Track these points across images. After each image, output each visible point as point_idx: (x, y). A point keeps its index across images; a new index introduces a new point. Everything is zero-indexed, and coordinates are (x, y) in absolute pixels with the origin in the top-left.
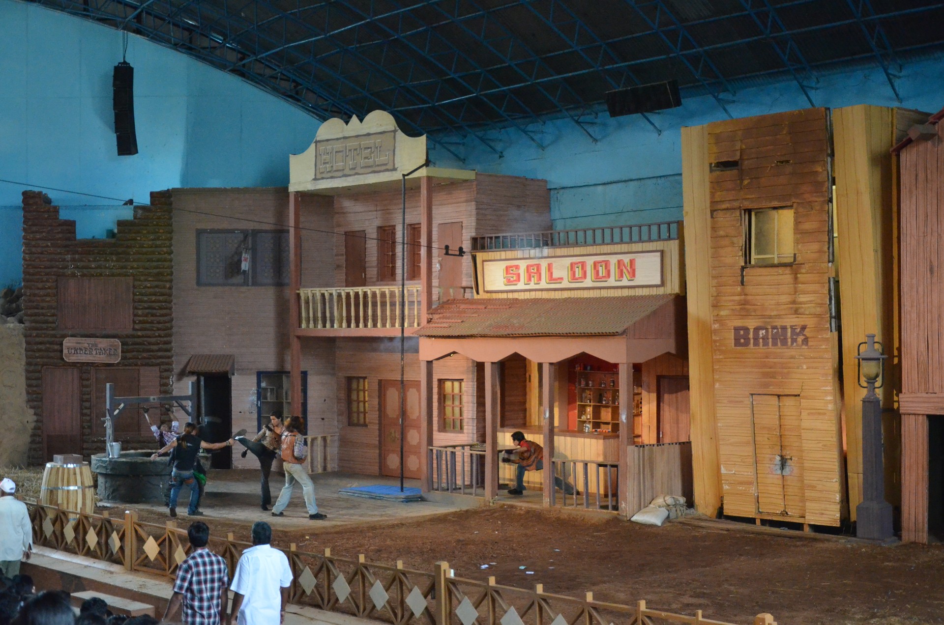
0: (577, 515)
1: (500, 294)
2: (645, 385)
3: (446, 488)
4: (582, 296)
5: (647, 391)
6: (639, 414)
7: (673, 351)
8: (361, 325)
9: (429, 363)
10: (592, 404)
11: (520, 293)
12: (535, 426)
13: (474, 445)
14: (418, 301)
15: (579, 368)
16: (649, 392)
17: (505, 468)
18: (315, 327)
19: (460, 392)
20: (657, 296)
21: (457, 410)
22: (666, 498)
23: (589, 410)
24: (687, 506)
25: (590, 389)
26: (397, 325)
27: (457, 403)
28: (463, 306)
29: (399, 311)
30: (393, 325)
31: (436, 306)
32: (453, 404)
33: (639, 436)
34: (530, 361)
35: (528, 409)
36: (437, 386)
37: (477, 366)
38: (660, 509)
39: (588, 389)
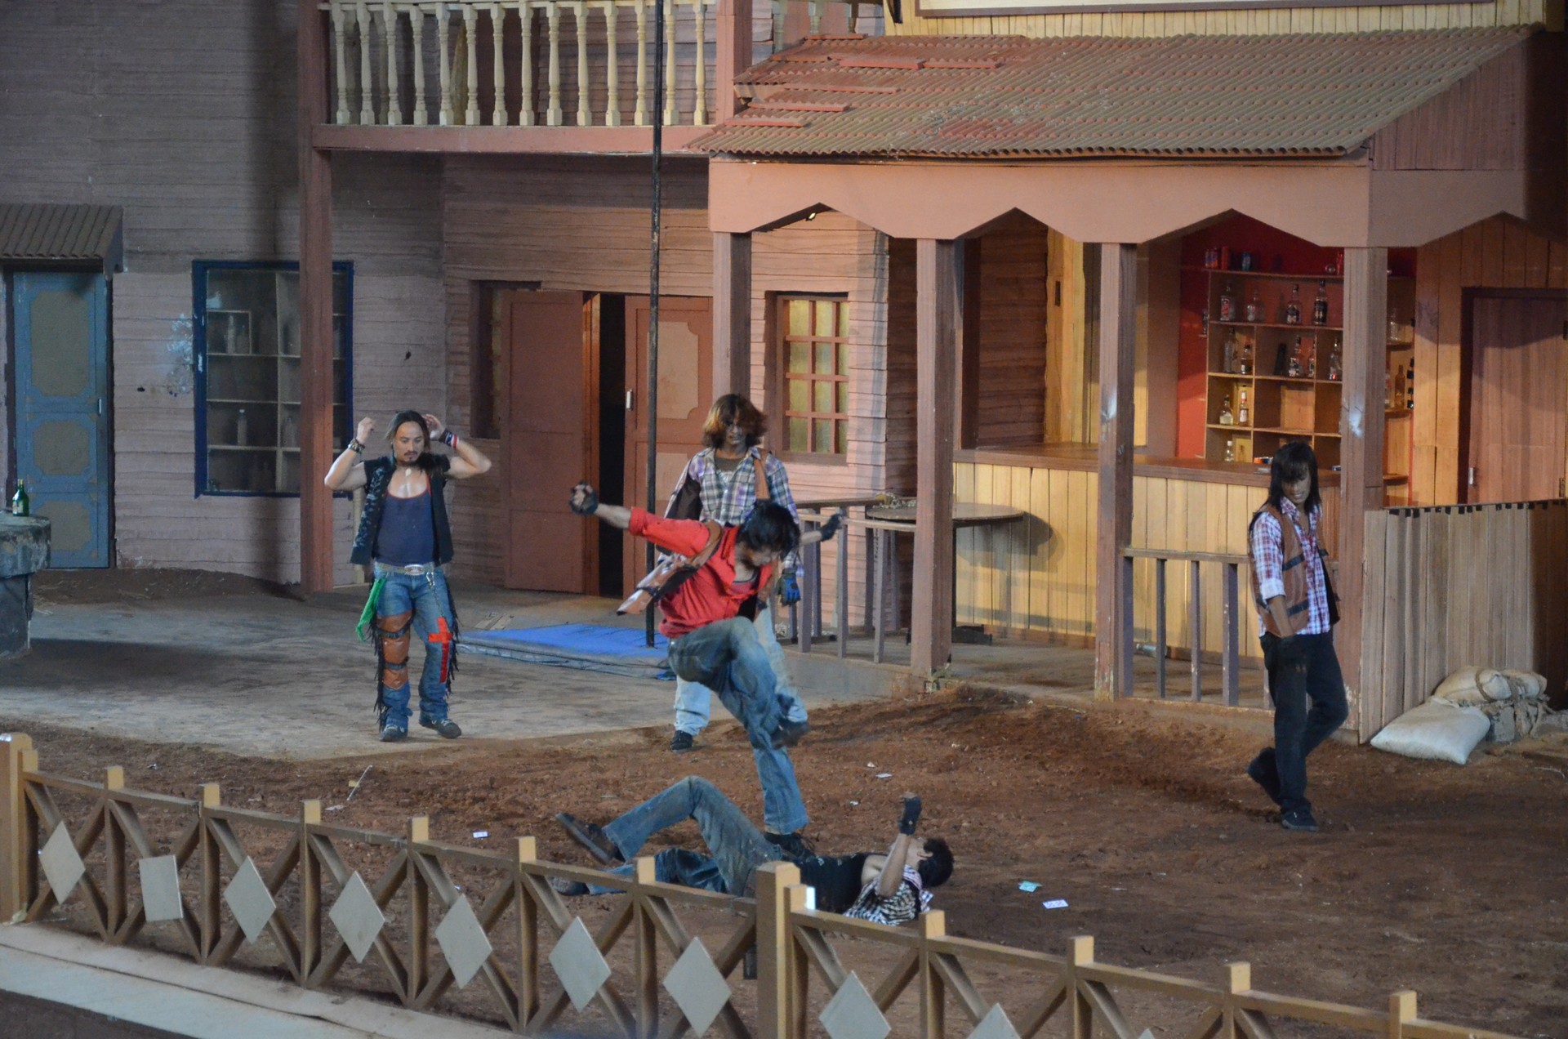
0: (1201, 727)
1: (968, 21)
2: (1423, 320)
3: (789, 636)
4: (1231, 32)
5: (1431, 339)
6: (1404, 411)
7: (1519, 211)
8: (525, 116)
9: (741, 240)
10: (1253, 377)
11: (1031, 20)
12: (1072, 444)
13: (877, 503)
14: (705, 43)
15: (1214, 264)
16: (1437, 340)
17: (974, 577)
18: (377, 122)
19: (837, 333)
20: (1470, 32)
21: (825, 392)
22: (1485, 678)
23: (1245, 395)
24: (1550, 704)
25: (1249, 331)
26: (639, 117)
27: (826, 368)
28: (849, 60)
29: (647, 73)
30: (627, 118)
31: (764, 59)
32: (814, 371)
33: (1402, 481)
34: (1059, 236)
35: (1049, 392)
36: (762, 314)
37: (890, 252)
38: (1466, 711)
39: (1241, 329)
